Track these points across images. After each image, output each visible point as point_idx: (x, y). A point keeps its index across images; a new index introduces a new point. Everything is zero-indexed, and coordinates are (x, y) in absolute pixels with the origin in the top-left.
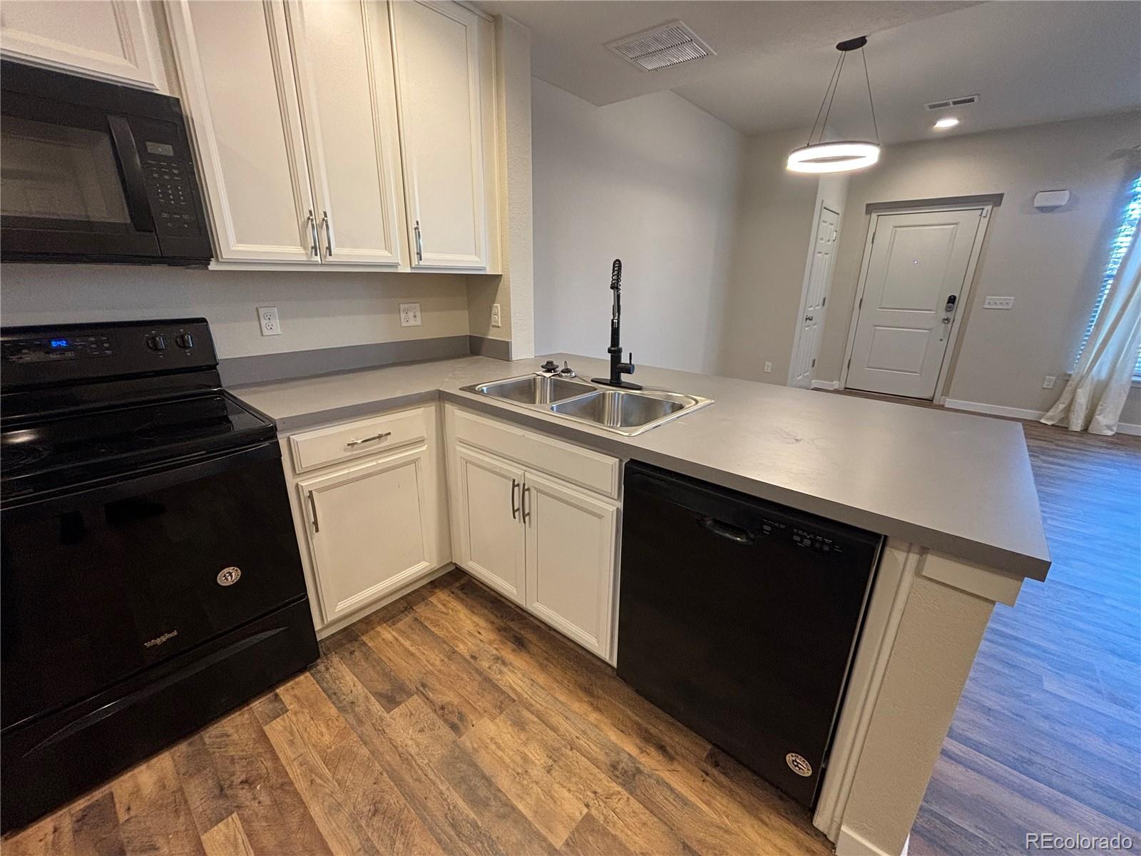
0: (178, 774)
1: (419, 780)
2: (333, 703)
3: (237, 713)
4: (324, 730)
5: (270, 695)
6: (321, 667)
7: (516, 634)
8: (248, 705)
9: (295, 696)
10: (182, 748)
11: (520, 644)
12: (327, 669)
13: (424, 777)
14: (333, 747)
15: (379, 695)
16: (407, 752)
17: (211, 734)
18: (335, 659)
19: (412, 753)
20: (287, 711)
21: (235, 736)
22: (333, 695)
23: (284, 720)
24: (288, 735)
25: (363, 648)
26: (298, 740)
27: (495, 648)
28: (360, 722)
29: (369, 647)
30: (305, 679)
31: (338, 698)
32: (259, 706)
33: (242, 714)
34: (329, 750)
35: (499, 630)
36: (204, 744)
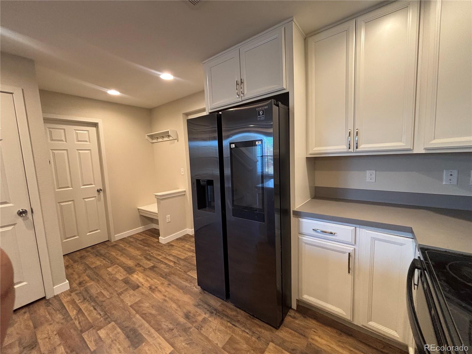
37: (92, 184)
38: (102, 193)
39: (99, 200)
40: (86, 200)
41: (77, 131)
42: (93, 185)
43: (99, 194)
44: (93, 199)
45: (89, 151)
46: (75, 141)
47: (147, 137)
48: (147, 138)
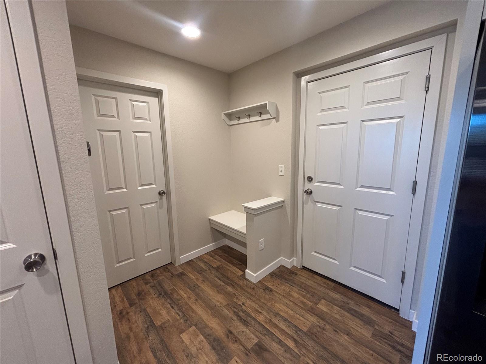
37: (151, 184)
38: (164, 197)
39: (161, 207)
40: (145, 207)
41: (133, 103)
42: (153, 185)
43: (161, 199)
44: (153, 205)
45: (149, 134)
46: (131, 117)
47: (223, 116)
48: (223, 118)
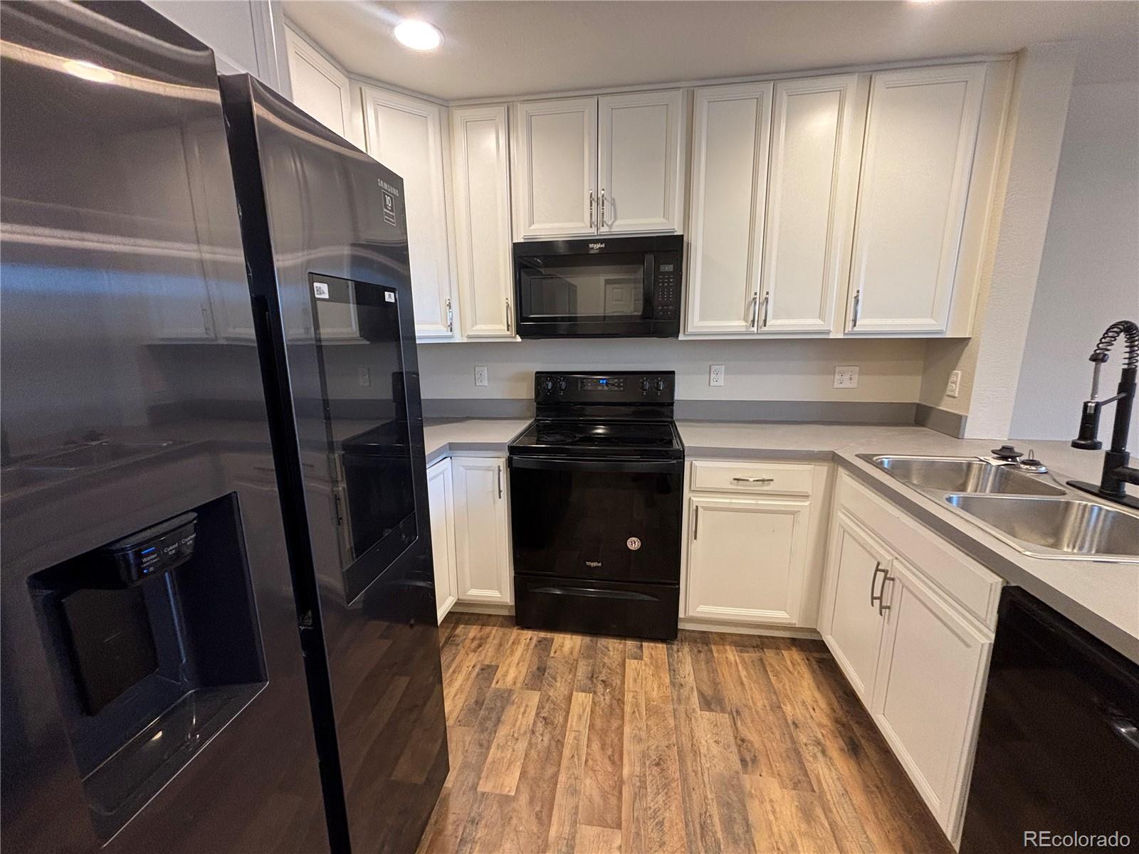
0: (580, 652)
1: (695, 772)
2: (670, 675)
3: (619, 641)
4: (656, 689)
5: (638, 643)
6: (675, 647)
7: (854, 738)
8: (625, 640)
9: (651, 654)
10: (587, 639)
11: (854, 749)
12: (678, 651)
13: (700, 774)
14: (655, 703)
15: (701, 694)
16: (699, 747)
17: (603, 642)
18: (686, 649)
19: (702, 751)
20: (642, 659)
21: (612, 653)
22: (673, 671)
23: (638, 663)
24: (636, 675)
25: (709, 653)
26: (639, 681)
27: (822, 733)
28: (679, 700)
29: (713, 656)
30: (661, 647)
31: (674, 675)
32: (630, 644)
33: (620, 643)
34: (652, 703)
35: (837, 721)
36: (596, 645)
